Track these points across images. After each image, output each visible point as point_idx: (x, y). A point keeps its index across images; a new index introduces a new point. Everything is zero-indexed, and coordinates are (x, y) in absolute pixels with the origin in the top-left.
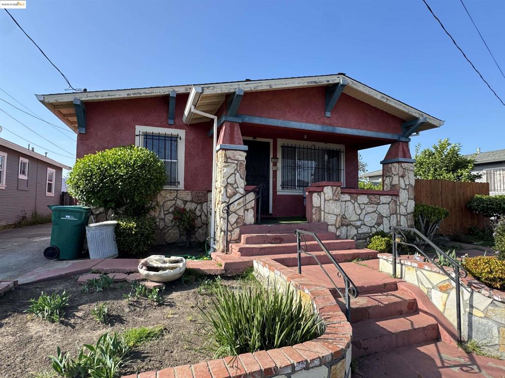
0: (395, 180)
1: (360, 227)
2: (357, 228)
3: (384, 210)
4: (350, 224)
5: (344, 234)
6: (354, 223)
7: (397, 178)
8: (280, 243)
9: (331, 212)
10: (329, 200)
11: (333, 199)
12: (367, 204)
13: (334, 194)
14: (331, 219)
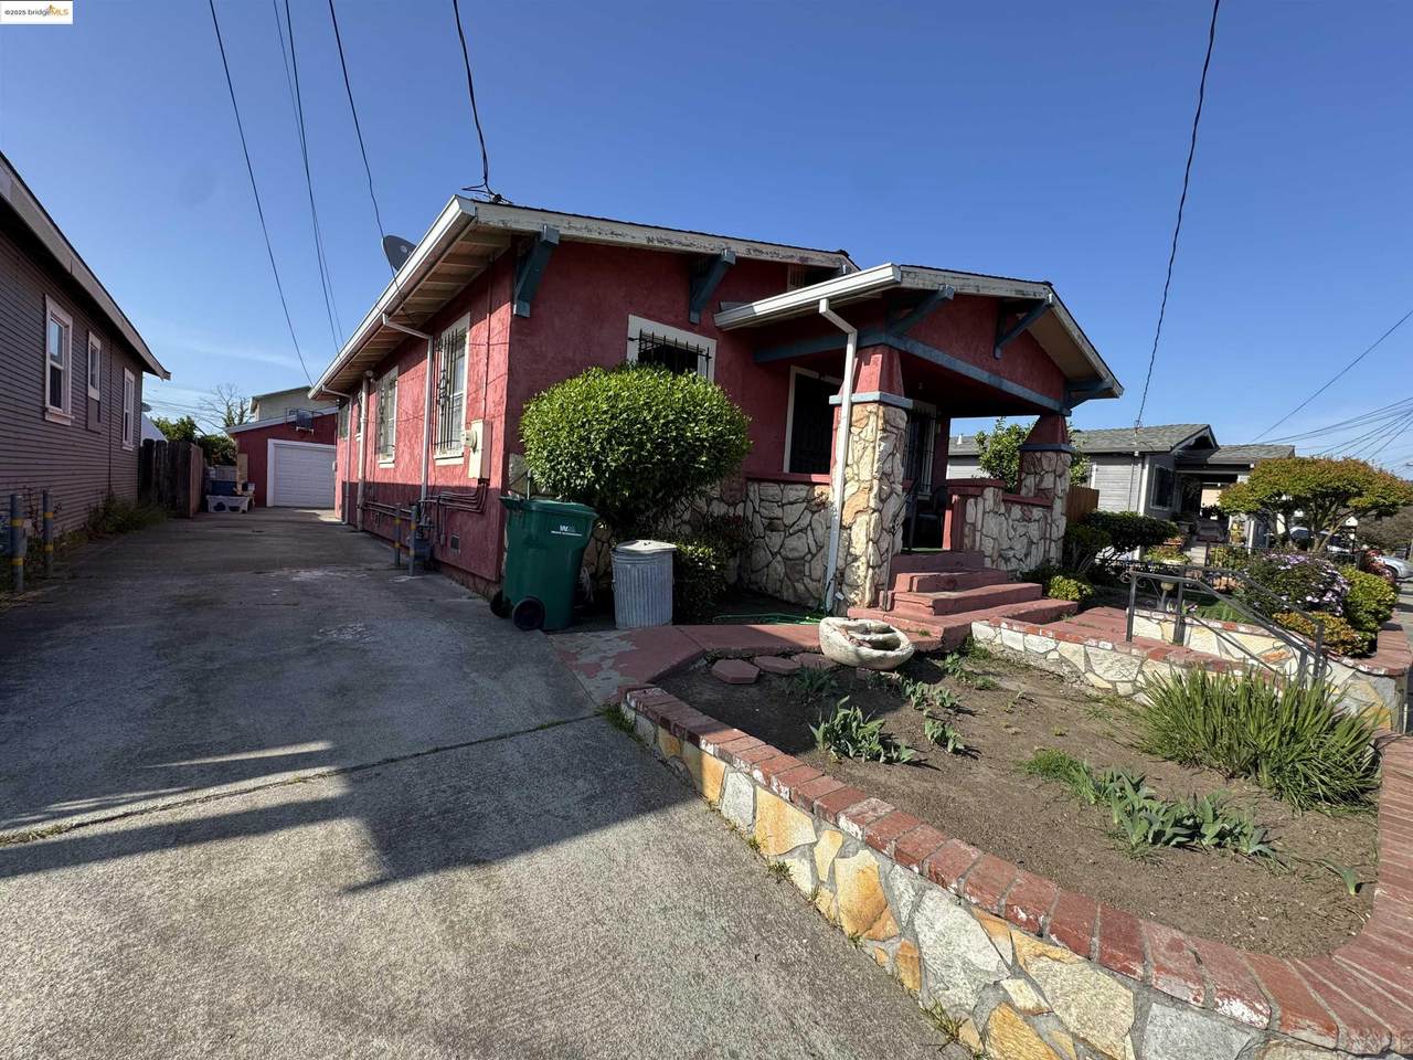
0: (1048, 482)
3: (1034, 531)
7: (1052, 479)
8: (956, 590)
9: (990, 534)
10: (992, 513)
12: (1019, 521)
13: (995, 502)
14: (989, 546)
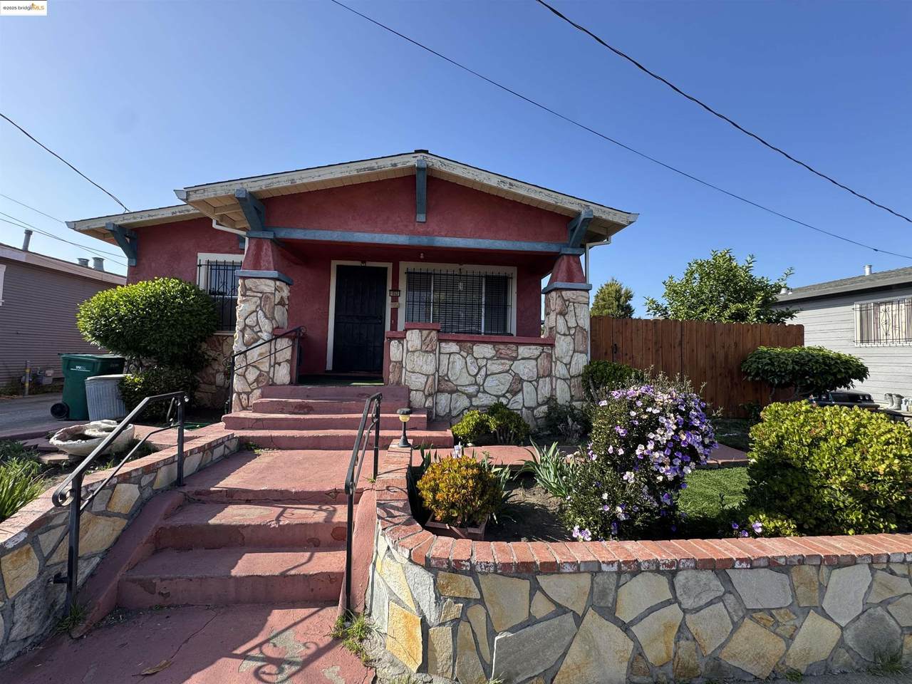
0: (552, 321)
1: (476, 396)
2: (470, 396)
3: (525, 369)
4: (457, 391)
5: (443, 405)
6: (464, 388)
7: (555, 317)
8: (308, 413)
9: (417, 370)
10: (414, 352)
11: (421, 350)
12: (491, 359)
13: (423, 342)
14: (416, 381)
